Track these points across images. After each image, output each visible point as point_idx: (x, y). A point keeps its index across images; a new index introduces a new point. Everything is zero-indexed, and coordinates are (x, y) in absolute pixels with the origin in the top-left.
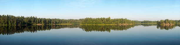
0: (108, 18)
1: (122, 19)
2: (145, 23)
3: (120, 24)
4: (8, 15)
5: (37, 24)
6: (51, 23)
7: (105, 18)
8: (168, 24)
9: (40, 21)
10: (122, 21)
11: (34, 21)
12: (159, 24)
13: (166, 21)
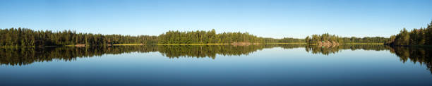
0: (211, 30)
1: (239, 34)
2: (287, 43)
3: (235, 44)
4: (20, 29)
5: (75, 44)
6: (102, 42)
7: (205, 32)
8: (327, 44)
9: (82, 38)
10: (238, 37)
11: (71, 40)
12: (311, 44)
13: (324, 37)
